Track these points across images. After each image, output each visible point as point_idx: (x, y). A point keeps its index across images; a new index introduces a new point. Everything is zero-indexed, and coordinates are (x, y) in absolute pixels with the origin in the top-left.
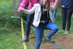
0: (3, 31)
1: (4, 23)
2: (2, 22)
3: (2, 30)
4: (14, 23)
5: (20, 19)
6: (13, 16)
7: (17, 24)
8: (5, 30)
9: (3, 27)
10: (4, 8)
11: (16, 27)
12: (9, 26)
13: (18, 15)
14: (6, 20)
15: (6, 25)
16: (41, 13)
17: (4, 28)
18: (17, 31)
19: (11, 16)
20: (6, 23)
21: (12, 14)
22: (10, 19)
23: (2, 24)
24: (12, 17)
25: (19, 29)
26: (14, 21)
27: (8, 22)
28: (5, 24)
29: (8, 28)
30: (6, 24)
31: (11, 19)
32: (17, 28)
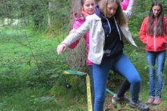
0: (46, 105)
1: (49, 87)
2: (44, 83)
3: (45, 101)
4: (70, 86)
5: (84, 77)
6: (68, 69)
7: (78, 89)
8: (51, 101)
9: (47, 94)
10: (48, 53)
11: (74, 95)
12: (59, 94)
13: (78, 68)
14: (52, 79)
15: (52, 91)
16: (104, 34)
17: (48, 98)
18: (77, 103)
19: (65, 69)
20: (52, 86)
21: (66, 66)
22: (61, 77)
23: (43, 89)
24: (67, 72)
25: (82, 99)
26: (71, 81)
27: (57, 83)
28: (50, 89)
29: (56, 96)
30: (53, 89)
31: (64, 76)
32: (77, 97)
